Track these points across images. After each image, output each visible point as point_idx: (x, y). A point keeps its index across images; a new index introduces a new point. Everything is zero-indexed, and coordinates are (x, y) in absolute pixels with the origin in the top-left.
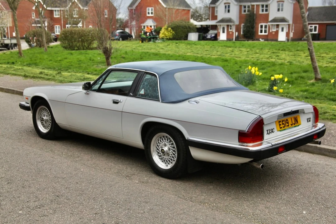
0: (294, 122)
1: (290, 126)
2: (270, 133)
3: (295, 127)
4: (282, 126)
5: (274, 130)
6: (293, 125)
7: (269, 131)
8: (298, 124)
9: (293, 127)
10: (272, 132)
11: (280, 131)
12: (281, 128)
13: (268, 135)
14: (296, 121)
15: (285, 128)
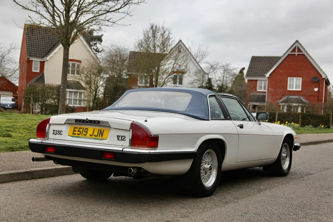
0: (96, 133)
1: (88, 135)
2: (56, 134)
3: (95, 139)
4: (77, 132)
5: (61, 133)
6: (93, 137)
7: (55, 131)
8: (102, 138)
9: (91, 139)
10: (60, 134)
11: (72, 136)
12: (73, 134)
13: (54, 135)
14: (101, 133)
15: (80, 135)
